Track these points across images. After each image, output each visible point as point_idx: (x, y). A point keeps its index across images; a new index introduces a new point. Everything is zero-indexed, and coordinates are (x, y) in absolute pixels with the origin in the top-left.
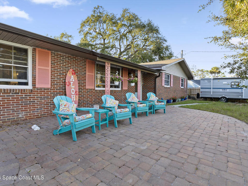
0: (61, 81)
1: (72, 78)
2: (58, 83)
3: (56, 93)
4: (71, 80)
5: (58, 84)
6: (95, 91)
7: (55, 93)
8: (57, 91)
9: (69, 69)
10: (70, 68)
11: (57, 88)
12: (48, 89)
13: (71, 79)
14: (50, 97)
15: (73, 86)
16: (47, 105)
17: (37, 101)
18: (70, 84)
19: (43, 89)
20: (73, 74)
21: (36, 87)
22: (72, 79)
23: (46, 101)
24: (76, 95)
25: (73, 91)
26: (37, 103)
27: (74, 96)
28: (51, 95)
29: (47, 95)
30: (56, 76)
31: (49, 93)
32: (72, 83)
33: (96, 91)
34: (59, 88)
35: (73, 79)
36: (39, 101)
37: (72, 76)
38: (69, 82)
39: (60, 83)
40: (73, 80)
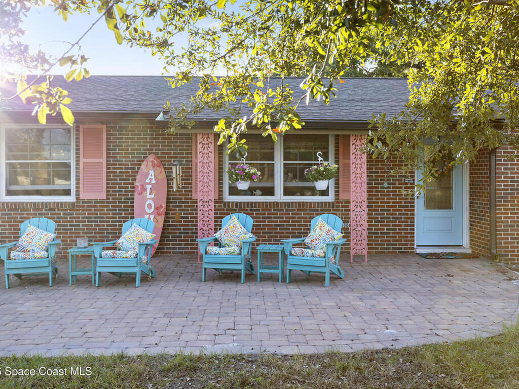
0: (129, 184)
1: (150, 177)
2: (123, 188)
3: (119, 210)
4: (148, 181)
5: (121, 191)
6: (222, 204)
7: (116, 210)
8: (121, 206)
9: (147, 156)
10: (150, 154)
11: (121, 199)
12: (102, 201)
13: (148, 179)
14: (107, 218)
15: (150, 194)
16: (101, 233)
17: (83, 225)
18: (145, 190)
19: (93, 201)
20: (154, 167)
21: (80, 198)
22: (151, 179)
23: (99, 226)
24: (159, 214)
25: (150, 206)
26: (84, 229)
27: (152, 217)
28: (109, 214)
29: (100, 214)
30: (118, 174)
31: (104, 210)
32: (149, 187)
33: (225, 206)
34: (125, 199)
35: (153, 177)
36: (86, 225)
37: (150, 172)
38: (142, 186)
39: (128, 188)
40: (153, 181)
